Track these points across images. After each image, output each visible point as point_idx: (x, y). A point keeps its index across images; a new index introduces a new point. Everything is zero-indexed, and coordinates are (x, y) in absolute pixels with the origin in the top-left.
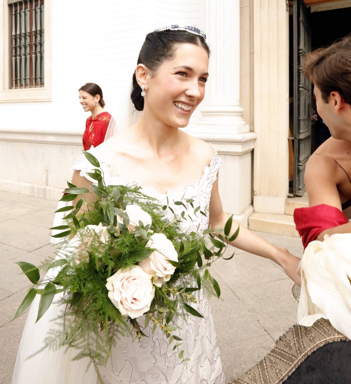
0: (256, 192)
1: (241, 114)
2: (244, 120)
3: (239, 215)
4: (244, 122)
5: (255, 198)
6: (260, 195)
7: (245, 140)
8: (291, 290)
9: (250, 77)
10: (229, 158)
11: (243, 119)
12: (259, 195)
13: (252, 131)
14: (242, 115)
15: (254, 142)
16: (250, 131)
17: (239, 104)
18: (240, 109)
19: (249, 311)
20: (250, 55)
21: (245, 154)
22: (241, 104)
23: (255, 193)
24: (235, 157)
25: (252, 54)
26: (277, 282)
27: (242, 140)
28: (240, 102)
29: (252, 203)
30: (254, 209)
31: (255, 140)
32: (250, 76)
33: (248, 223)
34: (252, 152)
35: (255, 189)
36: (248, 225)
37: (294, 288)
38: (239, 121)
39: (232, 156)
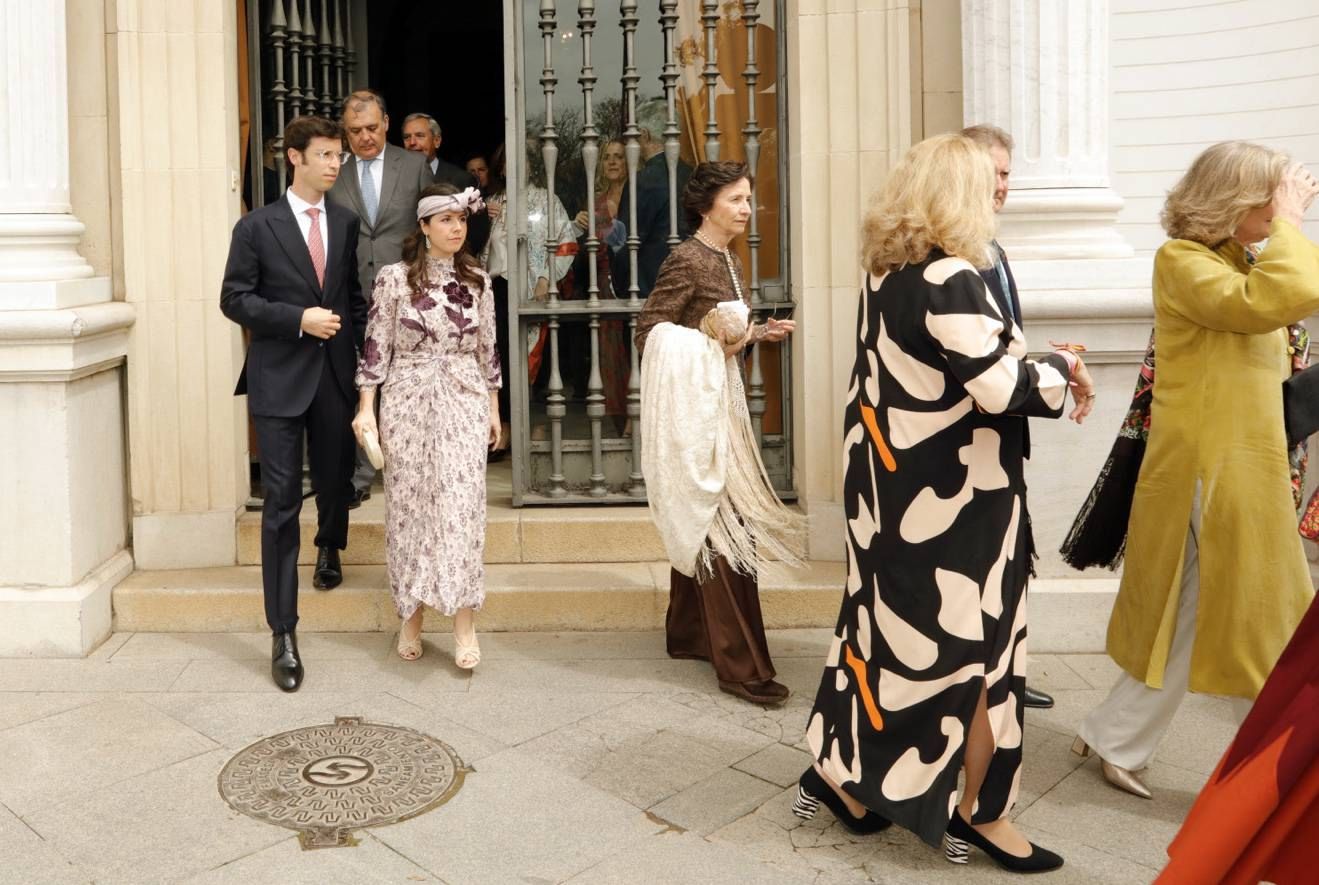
0: (139, 502)
1: (75, 241)
2: (88, 262)
3: (76, 584)
4: (88, 269)
5: (136, 522)
6: (153, 511)
7: (84, 328)
8: (216, 778)
9: (108, 115)
10: (31, 393)
11: (83, 259)
12: (149, 513)
13: (118, 297)
14: (78, 243)
15: (126, 333)
16: (114, 300)
17: (66, 205)
18: (71, 224)
19: (70, 863)
20: (106, 39)
21: (92, 376)
22: (75, 208)
23: (137, 508)
24: (53, 387)
25: (110, 34)
26: (179, 766)
27: (72, 330)
28: (72, 200)
29: (129, 544)
30: (134, 562)
31: (125, 328)
32: (108, 110)
33: (113, 609)
34: (122, 367)
35: (135, 495)
36: (114, 615)
37: (228, 770)
38: (71, 265)
39: (41, 387)
